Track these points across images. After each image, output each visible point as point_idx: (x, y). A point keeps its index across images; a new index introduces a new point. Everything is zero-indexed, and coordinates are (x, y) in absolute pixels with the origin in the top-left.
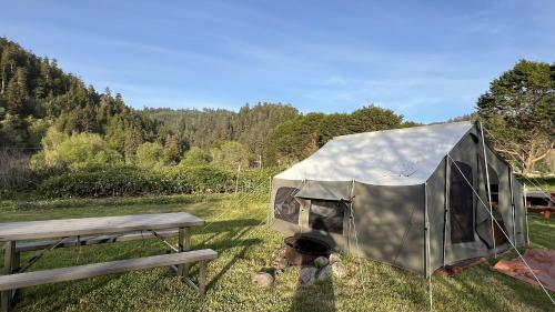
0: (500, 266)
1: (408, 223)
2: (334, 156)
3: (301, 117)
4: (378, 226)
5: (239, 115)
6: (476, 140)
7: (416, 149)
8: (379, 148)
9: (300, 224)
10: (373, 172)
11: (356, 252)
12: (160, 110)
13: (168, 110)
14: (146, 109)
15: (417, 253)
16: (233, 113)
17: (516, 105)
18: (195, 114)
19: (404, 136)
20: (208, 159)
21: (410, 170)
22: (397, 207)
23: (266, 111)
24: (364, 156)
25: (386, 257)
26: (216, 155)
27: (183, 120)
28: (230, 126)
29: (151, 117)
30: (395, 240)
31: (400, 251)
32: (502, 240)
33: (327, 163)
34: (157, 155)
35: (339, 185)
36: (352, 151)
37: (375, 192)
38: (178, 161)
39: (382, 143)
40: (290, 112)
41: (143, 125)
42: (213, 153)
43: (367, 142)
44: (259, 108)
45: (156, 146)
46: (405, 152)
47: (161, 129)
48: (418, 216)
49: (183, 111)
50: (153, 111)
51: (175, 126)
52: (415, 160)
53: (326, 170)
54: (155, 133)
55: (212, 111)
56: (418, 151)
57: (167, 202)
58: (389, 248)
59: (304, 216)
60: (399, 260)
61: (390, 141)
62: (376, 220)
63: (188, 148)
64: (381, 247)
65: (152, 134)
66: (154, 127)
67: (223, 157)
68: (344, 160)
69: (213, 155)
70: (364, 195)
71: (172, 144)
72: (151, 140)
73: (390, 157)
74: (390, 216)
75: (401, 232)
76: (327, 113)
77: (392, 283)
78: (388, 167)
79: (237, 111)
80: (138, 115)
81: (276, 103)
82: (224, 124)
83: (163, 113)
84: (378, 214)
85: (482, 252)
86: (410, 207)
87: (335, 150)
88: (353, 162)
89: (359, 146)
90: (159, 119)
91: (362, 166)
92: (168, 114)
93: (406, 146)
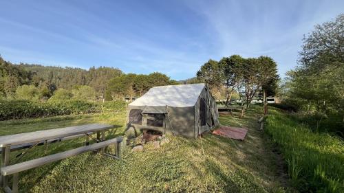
0: (214, 132)
1: (188, 121)
2: (154, 95)
3: (124, 75)
4: (177, 123)
5: (89, 72)
6: (206, 90)
7: (188, 93)
8: (173, 93)
9: (143, 125)
10: (174, 102)
11: (169, 133)
12: (33, 65)
13: (40, 66)
14: (22, 64)
15: (192, 131)
16: (85, 71)
17: (209, 75)
18: (60, 70)
19: (182, 88)
20: (71, 95)
21: (187, 101)
22: (184, 115)
23: (105, 71)
24: (168, 95)
25: (180, 133)
26: (76, 93)
27: (52, 72)
28: (83, 77)
29: (27, 69)
30: (184, 128)
31: (185, 131)
32: (213, 124)
33: (152, 98)
34: (34, 93)
35: (160, 107)
36: (162, 93)
37: (175, 110)
38: (49, 96)
39: (174, 90)
40: (118, 73)
41: (20, 74)
42: (73, 92)
43: (167, 90)
44: (100, 69)
45: (32, 87)
46: (184, 94)
47: (34, 77)
48: (192, 118)
49: (51, 67)
50: (27, 66)
51: (46, 76)
52: (189, 97)
53: (153, 101)
54: (30, 79)
55: (71, 69)
56: (189, 94)
57: (59, 120)
58: (181, 131)
59: (144, 121)
60: (185, 134)
61: (177, 89)
62: (176, 120)
63: (55, 89)
64: (178, 130)
65: (27, 80)
66: (29, 75)
67: (80, 94)
68: (160, 97)
69: (73, 93)
70: (171, 111)
71: (44, 87)
72: (27, 83)
73: (179, 96)
74: (182, 119)
75: (186, 124)
76: (138, 74)
77: (185, 143)
78: (178, 100)
79: (88, 70)
80: (15, 68)
81: (110, 67)
82: (79, 76)
83: (36, 67)
84: (177, 118)
85: (208, 129)
86: (189, 115)
87: (154, 93)
88: (163, 98)
89: (165, 91)
90: (33, 71)
91: (168, 100)
92: (40, 69)
93: (183, 92)
